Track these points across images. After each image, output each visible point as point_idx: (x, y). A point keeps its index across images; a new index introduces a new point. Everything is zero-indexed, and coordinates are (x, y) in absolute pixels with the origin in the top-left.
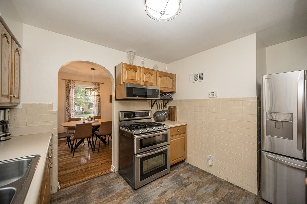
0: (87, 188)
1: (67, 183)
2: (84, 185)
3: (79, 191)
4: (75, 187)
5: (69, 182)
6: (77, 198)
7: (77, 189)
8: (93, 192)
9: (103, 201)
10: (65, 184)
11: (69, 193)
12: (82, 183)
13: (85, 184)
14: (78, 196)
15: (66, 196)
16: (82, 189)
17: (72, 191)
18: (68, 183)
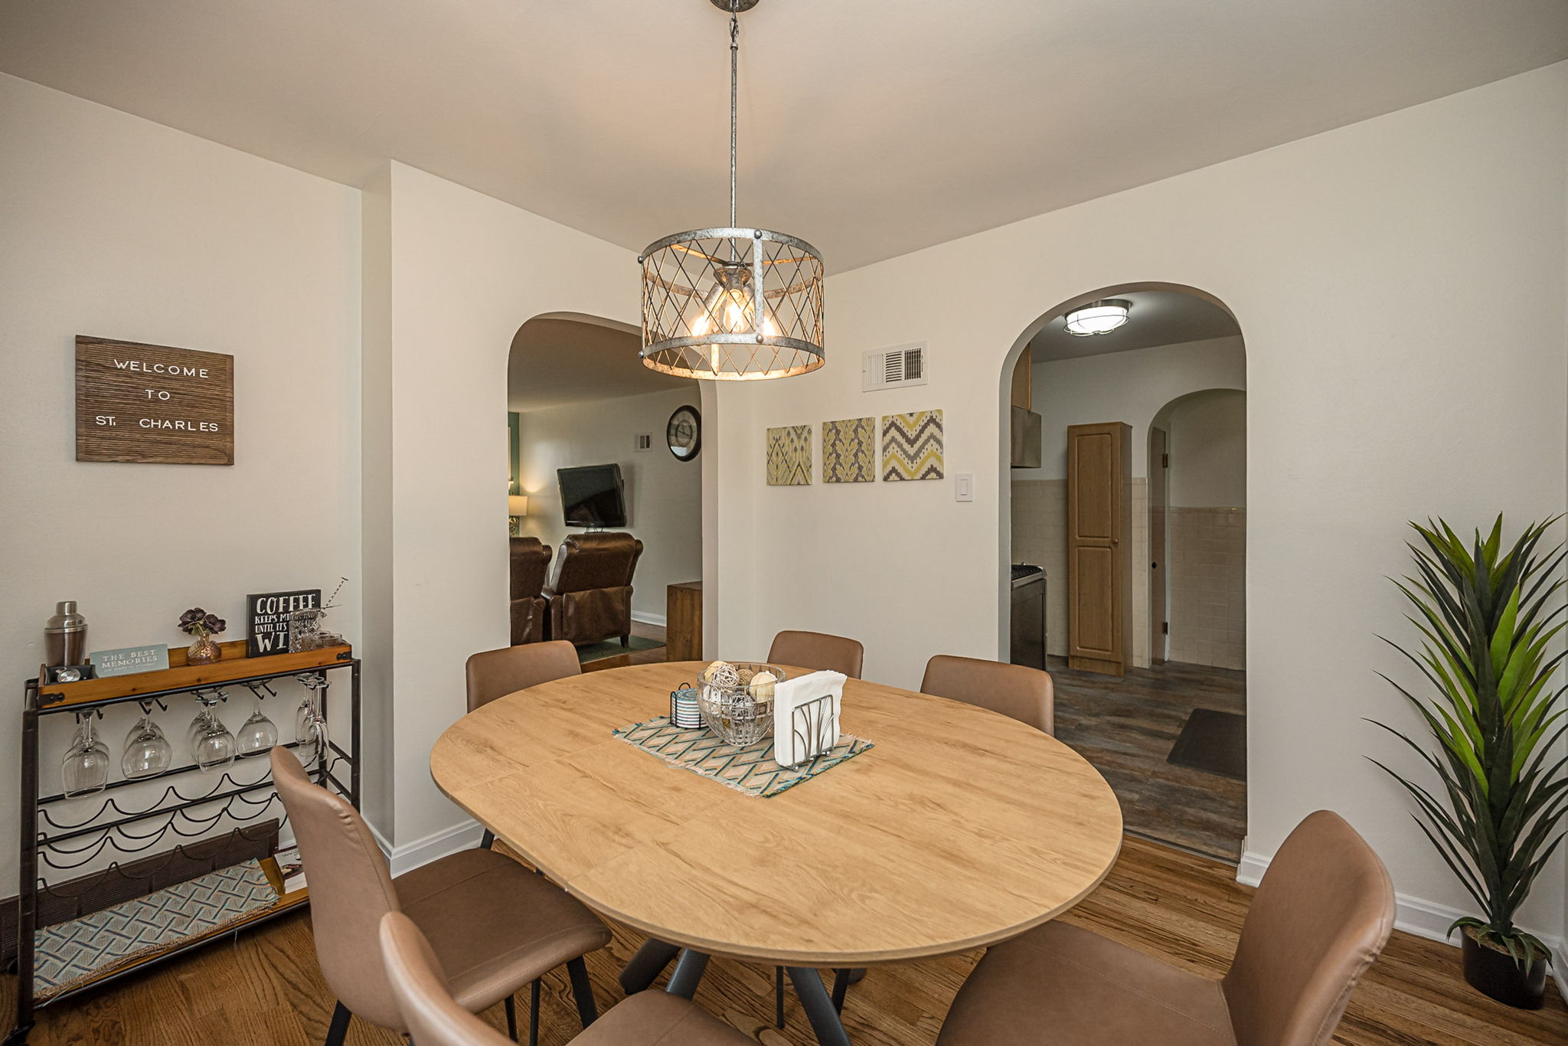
0: (1142, 813)
1: (1204, 873)
2: (1146, 826)
3: (1173, 821)
4: (1178, 838)
5: (1192, 869)
6: (1191, 811)
7: (1174, 828)
8: (1136, 797)
9: (1132, 770)
10: (1212, 876)
11: (1207, 833)
12: (1148, 832)
13: (1140, 825)
14: (1185, 812)
15: (1222, 835)
16: (1161, 820)
17: (1194, 833)
18: (1199, 871)
